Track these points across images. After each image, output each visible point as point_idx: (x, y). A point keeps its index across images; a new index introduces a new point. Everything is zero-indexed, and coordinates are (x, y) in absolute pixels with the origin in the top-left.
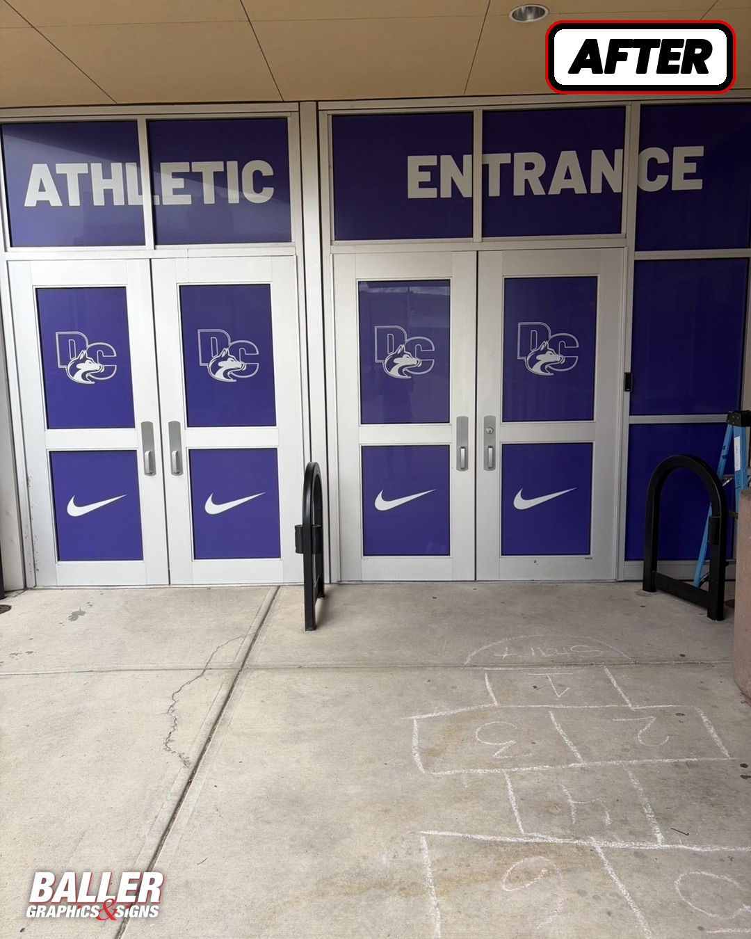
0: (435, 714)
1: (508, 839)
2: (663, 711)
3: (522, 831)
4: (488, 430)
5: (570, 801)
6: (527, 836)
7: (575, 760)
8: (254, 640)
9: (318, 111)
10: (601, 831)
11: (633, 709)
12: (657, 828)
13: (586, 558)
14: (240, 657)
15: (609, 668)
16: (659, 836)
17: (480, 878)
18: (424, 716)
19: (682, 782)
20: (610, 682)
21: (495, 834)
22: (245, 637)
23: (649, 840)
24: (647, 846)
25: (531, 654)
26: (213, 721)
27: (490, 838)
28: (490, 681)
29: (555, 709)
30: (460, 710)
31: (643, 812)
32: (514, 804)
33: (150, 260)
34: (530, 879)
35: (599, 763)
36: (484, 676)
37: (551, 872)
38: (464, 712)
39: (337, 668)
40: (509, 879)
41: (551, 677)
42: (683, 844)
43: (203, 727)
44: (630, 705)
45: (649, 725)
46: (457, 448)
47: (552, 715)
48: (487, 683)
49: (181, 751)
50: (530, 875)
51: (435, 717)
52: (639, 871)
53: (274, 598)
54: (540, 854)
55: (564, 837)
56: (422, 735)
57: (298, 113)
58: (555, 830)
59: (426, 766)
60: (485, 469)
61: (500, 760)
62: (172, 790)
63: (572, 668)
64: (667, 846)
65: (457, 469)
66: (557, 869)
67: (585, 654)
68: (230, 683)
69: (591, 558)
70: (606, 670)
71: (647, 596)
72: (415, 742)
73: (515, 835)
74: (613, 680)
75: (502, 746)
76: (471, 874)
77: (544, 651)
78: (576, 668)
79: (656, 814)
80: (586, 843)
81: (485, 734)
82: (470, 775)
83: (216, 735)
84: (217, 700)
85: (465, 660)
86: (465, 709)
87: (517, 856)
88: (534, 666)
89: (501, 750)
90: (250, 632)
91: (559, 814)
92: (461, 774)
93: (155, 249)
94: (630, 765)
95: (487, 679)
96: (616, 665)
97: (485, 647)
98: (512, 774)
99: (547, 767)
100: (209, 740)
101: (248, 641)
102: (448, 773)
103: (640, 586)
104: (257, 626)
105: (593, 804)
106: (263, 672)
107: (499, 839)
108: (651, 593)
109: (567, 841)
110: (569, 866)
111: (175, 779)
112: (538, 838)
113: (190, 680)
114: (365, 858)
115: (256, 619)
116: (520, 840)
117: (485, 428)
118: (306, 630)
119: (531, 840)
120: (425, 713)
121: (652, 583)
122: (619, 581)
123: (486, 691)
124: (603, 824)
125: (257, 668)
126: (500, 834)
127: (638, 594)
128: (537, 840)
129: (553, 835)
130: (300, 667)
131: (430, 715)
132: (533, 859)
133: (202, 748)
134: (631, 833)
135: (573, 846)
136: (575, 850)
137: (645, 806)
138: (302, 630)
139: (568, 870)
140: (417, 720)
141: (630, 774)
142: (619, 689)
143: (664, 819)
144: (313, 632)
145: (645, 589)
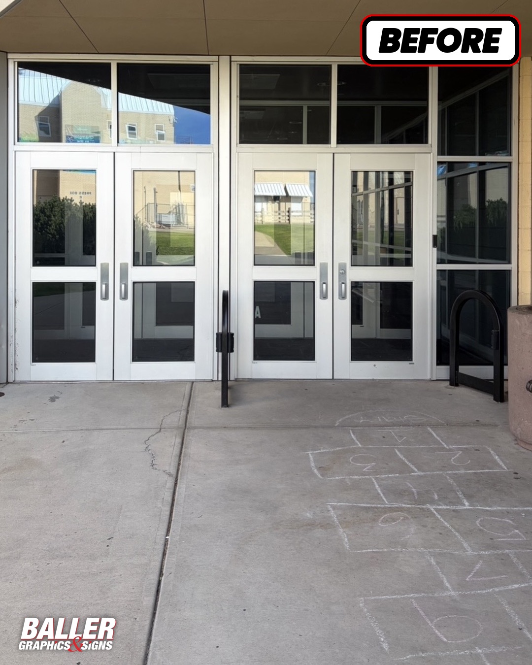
0: (322, 451)
1: (379, 506)
2: (466, 449)
3: (386, 502)
4: (341, 271)
5: (413, 489)
6: (390, 504)
7: (414, 472)
8: (187, 413)
9: (231, 61)
10: (432, 502)
11: (448, 448)
12: (465, 500)
13: (410, 364)
14: (182, 422)
15: (430, 428)
16: (467, 504)
17: (366, 521)
18: (315, 452)
19: (479, 481)
20: (432, 434)
21: (370, 504)
22: (181, 411)
23: (460, 505)
24: (460, 507)
25: (378, 420)
26: (178, 454)
27: (369, 505)
28: (354, 434)
29: (398, 448)
30: (338, 449)
31: (456, 494)
32: (379, 491)
33: (114, 153)
34: (394, 521)
35: (429, 473)
36: (349, 432)
37: (405, 518)
38: (339, 450)
39: (250, 428)
40: (382, 521)
41: (394, 432)
42: (480, 506)
43: (173, 458)
44: (445, 446)
45: (458, 455)
46: (320, 284)
47: (396, 451)
48: (352, 435)
49: (164, 469)
50: (394, 520)
51: (322, 452)
52: (456, 517)
53: (191, 390)
54: (399, 511)
55: (411, 504)
56: (315, 461)
57: (217, 63)
58: (406, 501)
59: (322, 475)
60: (339, 298)
61: (368, 472)
62: (167, 487)
63: (407, 427)
64: (471, 507)
65: (320, 298)
66: (410, 517)
67: (414, 420)
68: (181, 435)
69: (413, 364)
70: (429, 428)
71: (453, 389)
72: (313, 464)
73: (383, 504)
74: (433, 433)
75: (367, 466)
76: (360, 520)
77: (387, 418)
78: (409, 427)
79: (464, 494)
80: (424, 507)
81: (355, 460)
82: (351, 479)
83: (183, 462)
84: (176, 444)
85: (335, 424)
86: (340, 448)
87: (385, 513)
88: (381, 426)
89: (367, 468)
90: (183, 408)
91: (407, 495)
92: (344, 478)
93: (118, 146)
94: (447, 474)
95: (352, 434)
96: (435, 426)
97: (347, 417)
98: (376, 479)
99: (397, 475)
100: (179, 464)
101: (183, 413)
102: (337, 478)
103: (448, 383)
104: (187, 405)
105: (426, 490)
106: (201, 430)
107: (373, 506)
108: (456, 387)
109: (413, 506)
110: (416, 516)
111: (166, 482)
112: (395, 505)
113: (153, 434)
114: (297, 514)
115: (184, 401)
116: (386, 506)
117: (339, 270)
118: (222, 407)
119: (392, 506)
120: (315, 450)
121: (456, 380)
122: (433, 380)
123: (353, 439)
124: (434, 499)
125: (195, 428)
126: (373, 504)
127: (447, 387)
128: (396, 506)
129: (405, 504)
130: (225, 427)
131: (319, 451)
132: (395, 513)
133: (177, 468)
134: (450, 502)
135: (417, 508)
136: (418, 509)
137: (458, 491)
138: (219, 407)
139: (416, 518)
140: (311, 454)
141: (448, 477)
142: (438, 438)
143: (469, 497)
144: (227, 408)
145: (451, 384)
